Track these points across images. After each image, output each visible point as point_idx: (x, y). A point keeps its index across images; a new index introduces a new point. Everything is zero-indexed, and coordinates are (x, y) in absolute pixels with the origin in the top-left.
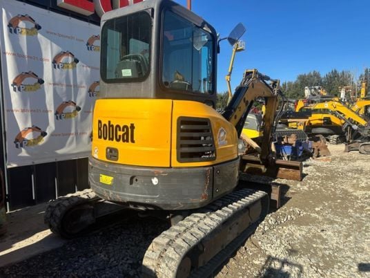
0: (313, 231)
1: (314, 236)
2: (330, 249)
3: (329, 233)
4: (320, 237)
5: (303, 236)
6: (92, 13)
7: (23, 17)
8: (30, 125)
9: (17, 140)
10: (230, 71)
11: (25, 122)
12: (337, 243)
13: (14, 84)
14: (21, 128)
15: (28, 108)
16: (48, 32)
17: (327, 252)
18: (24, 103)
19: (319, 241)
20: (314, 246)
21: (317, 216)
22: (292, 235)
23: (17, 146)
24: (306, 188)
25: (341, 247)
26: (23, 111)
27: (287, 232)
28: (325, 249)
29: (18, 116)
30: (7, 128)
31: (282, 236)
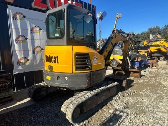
0: (138, 100)
1: (139, 102)
2: (144, 107)
3: (145, 100)
4: (141, 102)
5: (134, 102)
6: (46, 9)
7: (19, 13)
8: (23, 56)
9: (18, 63)
10: (114, 28)
11: (21, 56)
12: (148, 104)
13: (16, 40)
14: (19, 58)
15: (22, 50)
16: (28, 19)
17: (142, 108)
18: (20, 48)
19: (140, 103)
20: (137, 105)
21: (142, 93)
22: (128, 101)
23: (18, 65)
24: (141, 81)
25: (149, 106)
26: (20, 51)
27: (127, 99)
28: (141, 107)
29: (18, 53)
30: (14, 58)
31: (124, 101)
